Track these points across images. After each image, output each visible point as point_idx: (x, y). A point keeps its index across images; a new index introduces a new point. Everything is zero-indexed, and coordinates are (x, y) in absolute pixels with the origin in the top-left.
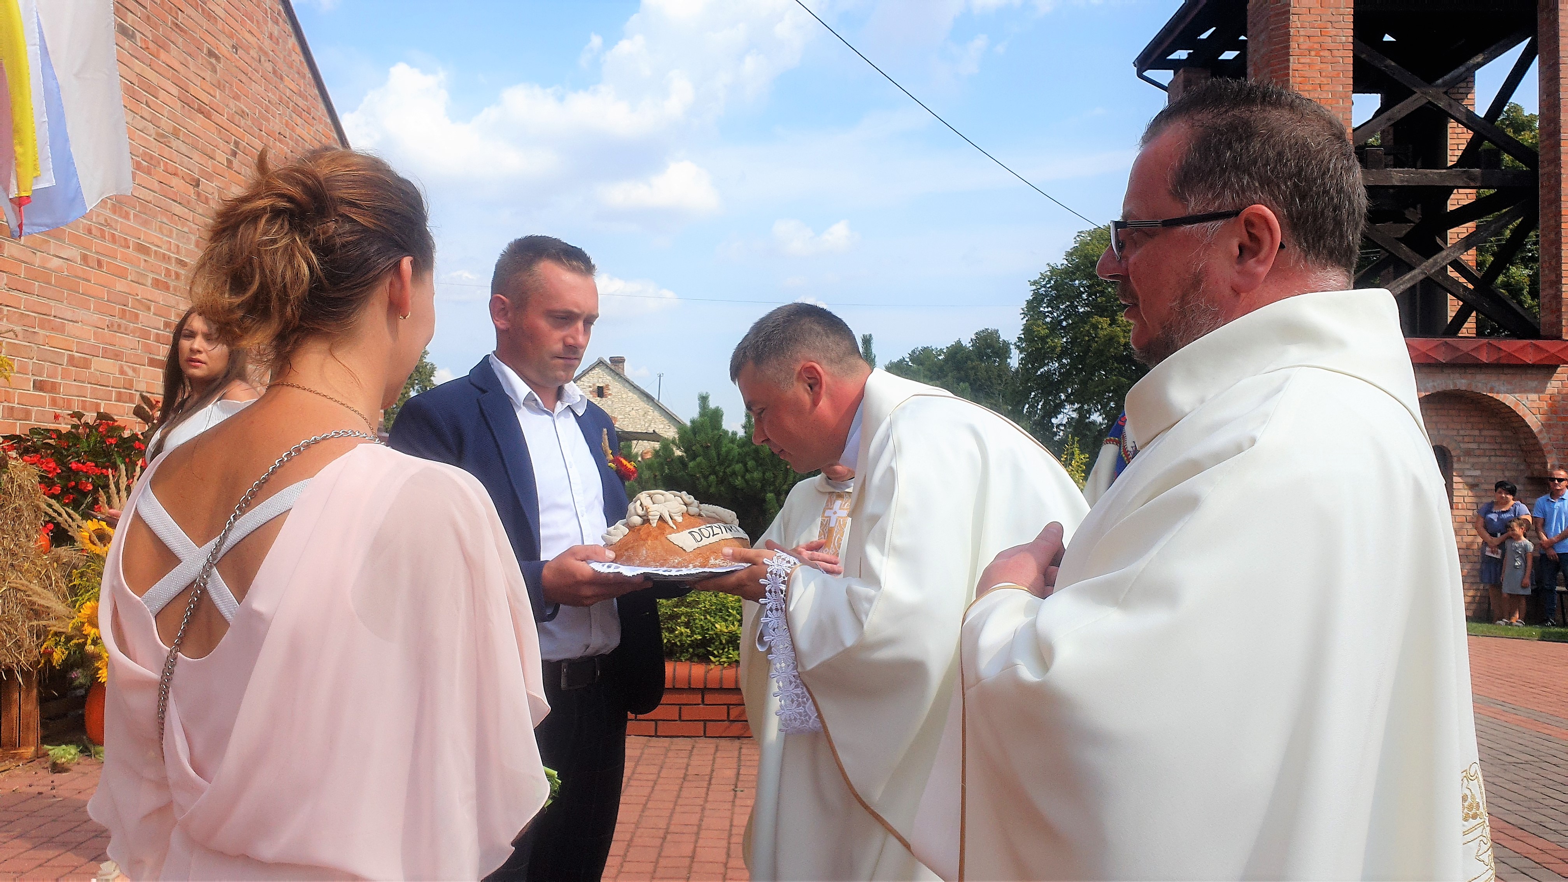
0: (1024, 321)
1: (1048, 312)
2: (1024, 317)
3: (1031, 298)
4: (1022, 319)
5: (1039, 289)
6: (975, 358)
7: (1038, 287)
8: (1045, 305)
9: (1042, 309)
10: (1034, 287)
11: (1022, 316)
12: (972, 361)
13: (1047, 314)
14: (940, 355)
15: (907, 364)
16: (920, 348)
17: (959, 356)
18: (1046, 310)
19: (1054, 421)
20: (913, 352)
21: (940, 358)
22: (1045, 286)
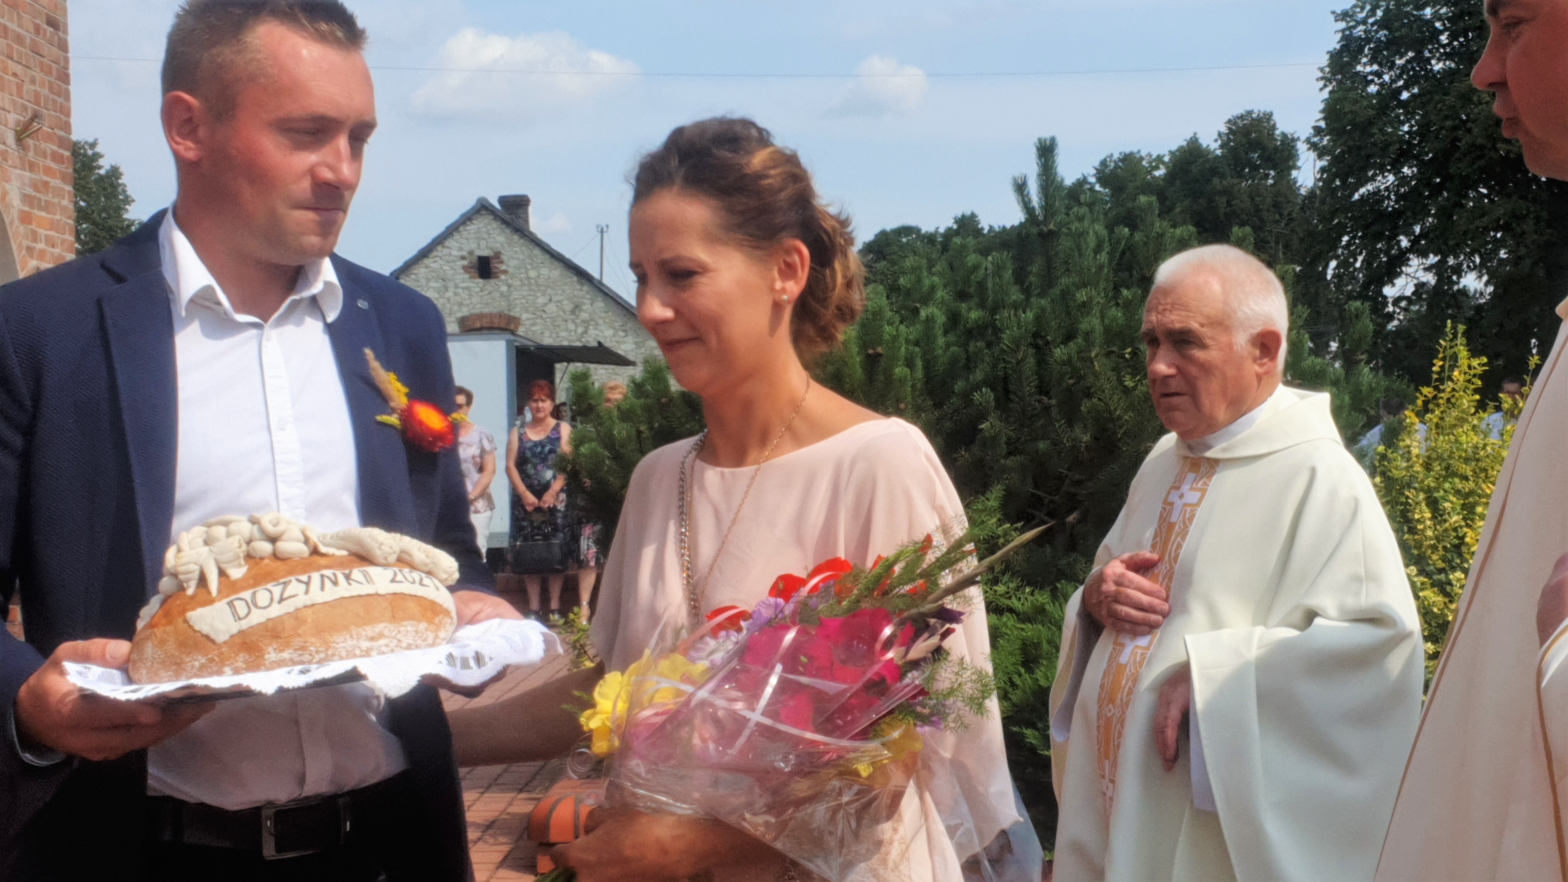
0: (1325, 94)
1: (1371, 73)
2: (1325, 86)
3: (1338, 47)
4: (1321, 89)
5: (1354, 27)
6: (1227, 171)
7: (1352, 24)
8: (1364, 60)
9: (1359, 68)
10: (1342, 25)
11: (1321, 84)
12: (1222, 177)
13: (1370, 78)
15: (1092, 189)
16: (1116, 156)
17: (1195, 169)
18: (1368, 69)
19: (1388, 291)
20: (1104, 163)
21: (1157, 173)
22: (1364, 22)
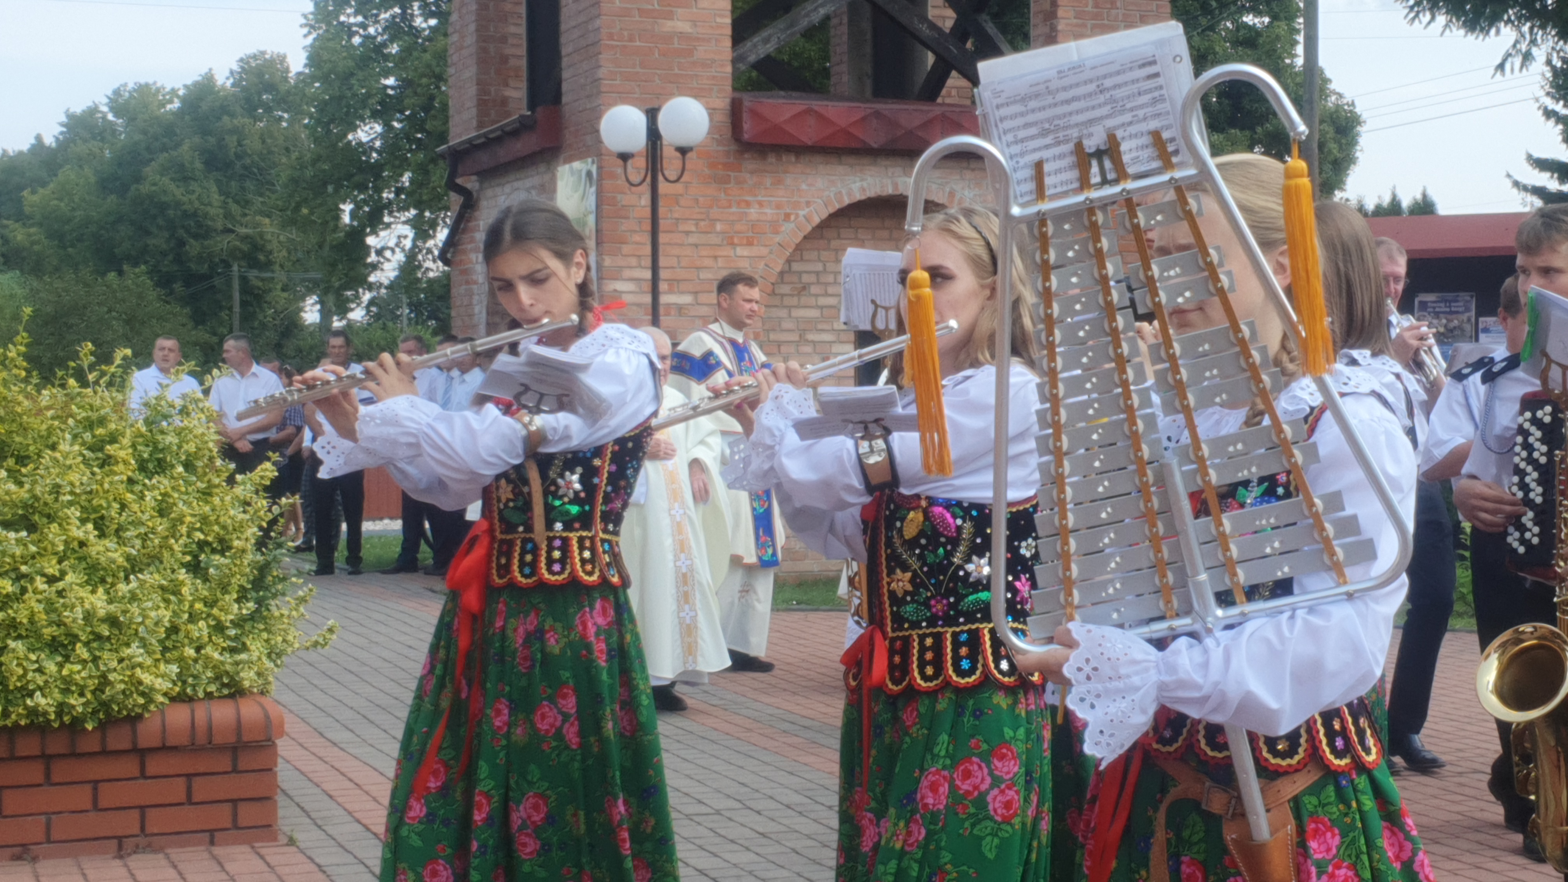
6: (239, 110)
12: (232, 115)
14: (171, 102)
15: (104, 118)
16: (131, 86)
17: (204, 107)
20: (117, 92)
21: (169, 107)
